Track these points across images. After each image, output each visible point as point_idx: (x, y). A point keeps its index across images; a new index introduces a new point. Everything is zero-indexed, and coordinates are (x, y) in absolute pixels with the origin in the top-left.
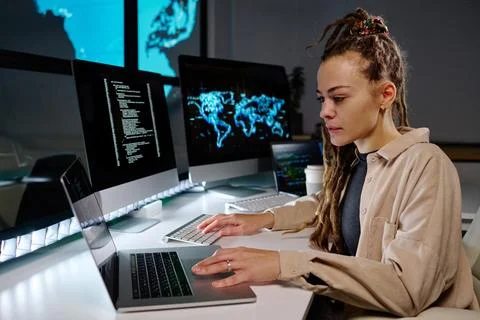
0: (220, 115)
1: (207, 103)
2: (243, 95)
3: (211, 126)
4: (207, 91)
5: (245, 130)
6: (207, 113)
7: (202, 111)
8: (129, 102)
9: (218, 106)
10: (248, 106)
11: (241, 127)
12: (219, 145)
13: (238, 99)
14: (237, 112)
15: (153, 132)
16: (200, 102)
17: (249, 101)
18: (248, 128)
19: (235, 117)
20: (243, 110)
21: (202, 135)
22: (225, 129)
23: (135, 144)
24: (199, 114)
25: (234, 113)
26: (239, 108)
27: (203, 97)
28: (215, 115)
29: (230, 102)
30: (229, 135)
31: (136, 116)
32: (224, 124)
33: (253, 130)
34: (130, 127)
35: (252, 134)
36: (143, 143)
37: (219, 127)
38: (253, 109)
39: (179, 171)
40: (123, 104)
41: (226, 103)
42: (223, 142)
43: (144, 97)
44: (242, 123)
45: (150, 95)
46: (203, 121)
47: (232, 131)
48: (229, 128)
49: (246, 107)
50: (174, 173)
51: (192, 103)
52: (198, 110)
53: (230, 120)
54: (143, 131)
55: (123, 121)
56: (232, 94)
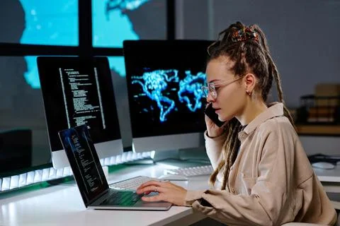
0: (163, 92)
1: (150, 81)
2: (188, 72)
3: (155, 102)
4: (150, 71)
5: (189, 105)
6: (150, 91)
7: (145, 89)
8: (79, 84)
9: (161, 84)
10: (194, 82)
11: (185, 102)
12: (162, 119)
13: (182, 76)
14: (182, 89)
15: (99, 108)
16: (143, 81)
17: (194, 78)
18: (193, 103)
19: (179, 93)
20: (188, 86)
21: (145, 110)
22: (169, 105)
23: (83, 118)
24: (142, 92)
25: (178, 89)
26: (183, 85)
27: (146, 76)
28: (158, 92)
29: (174, 79)
30: (172, 111)
31: (84, 95)
32: (167, 100)
33: (199, 105)
34: (80, 104)
35: (197, 109)
36: (90, 117)
37: (162, 102)
38: (199, 85)
39: (123, 142)
40: (74, 86)
41: (170, 80)
42: (166, 117)
43: (92, 79)
44: (187, 99)
45: (97, 78)
46: (147, 97)
47: (175, 107)
48: (173, 104)
49: (191, 84)
50: (119, 144)
51: (136, 81)
52: (142, 87)
53: (174, 96)
54: (90, 107)
55: (74, 99)
56: (176, 72)
